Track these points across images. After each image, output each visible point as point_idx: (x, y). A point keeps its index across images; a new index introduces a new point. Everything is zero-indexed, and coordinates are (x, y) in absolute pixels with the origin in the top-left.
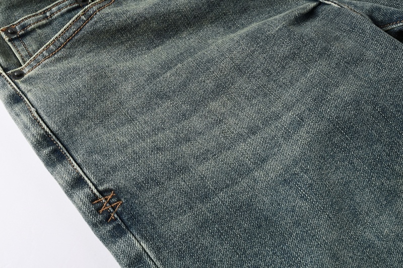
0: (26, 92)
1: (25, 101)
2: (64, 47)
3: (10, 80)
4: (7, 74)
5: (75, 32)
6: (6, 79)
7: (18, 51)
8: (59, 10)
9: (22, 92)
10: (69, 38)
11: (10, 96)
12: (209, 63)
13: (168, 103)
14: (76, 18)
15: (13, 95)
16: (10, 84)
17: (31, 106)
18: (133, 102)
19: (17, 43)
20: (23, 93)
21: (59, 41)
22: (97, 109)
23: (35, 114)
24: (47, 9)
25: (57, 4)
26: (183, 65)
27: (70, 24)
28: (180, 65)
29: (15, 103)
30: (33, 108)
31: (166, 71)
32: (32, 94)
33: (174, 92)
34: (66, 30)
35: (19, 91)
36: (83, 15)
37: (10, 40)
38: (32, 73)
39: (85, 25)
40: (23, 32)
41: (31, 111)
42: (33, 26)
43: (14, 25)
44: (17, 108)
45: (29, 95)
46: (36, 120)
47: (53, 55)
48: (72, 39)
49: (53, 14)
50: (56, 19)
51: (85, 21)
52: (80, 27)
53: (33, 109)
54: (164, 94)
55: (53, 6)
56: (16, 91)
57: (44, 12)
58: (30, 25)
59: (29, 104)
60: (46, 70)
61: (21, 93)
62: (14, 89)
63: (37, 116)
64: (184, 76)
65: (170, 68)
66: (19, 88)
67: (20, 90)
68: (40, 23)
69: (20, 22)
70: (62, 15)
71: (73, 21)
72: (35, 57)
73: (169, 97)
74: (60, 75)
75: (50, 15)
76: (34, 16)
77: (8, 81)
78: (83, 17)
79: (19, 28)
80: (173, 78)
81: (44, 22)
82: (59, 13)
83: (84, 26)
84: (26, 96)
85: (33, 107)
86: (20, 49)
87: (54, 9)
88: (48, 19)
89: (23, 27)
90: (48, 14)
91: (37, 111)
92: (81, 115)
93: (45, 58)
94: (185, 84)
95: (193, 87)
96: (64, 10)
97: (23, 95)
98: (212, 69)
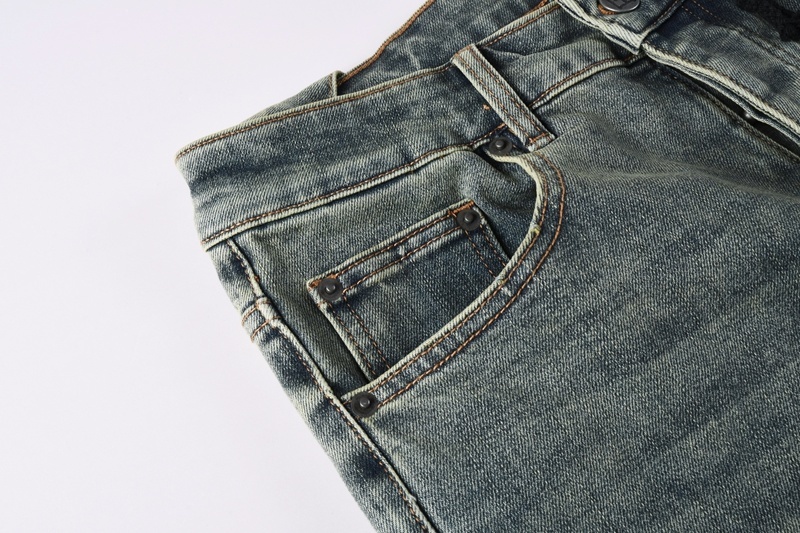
0: (389, 451)
1: (389, 474)
2: (462, 351)
3: (352, 420)
4: (342, 402)
5: (488, 320)
6: (342, 414)
7: (349, 334)
8: (424, 243)
9: (380, 450)
10: (474, 333)
11: (355, 457)
12: (777, 427)
13: (695, 509)
14: (492, 293)
15: (361, 456)
16: (352, 427)
17: (404, 489)
18: (619, 497)
19: (344, 316)
20: (383, 453)
21: (453, 338)
22: (546, 507)
23: (418, 513)
24: (398, 240)
25: (418, 229)
26: (720, 425)
27: (479, 305)
28: (713, 423)
29: (367, 476)
30: (411, 496)
31: (685, 435)
32: (403, 459)
33: (705, 484)
34: (471, 317)
35: (373, 448)
36: (506, 285)
37: (329, 310)
38: (396, 405)
39: (510, 307)
40: (354, 291)
41: (407, 502)
42: (374, 278)
43: (334, 273)
44: (376, 492)
45: (395, 458)
46: (420, 524)
47: (439, 367)
48: (480, 336)
49: (410, 251)
50: (417, 263)
51: (510, 299)
52: (500, 310)
53: (410, 498)
54: (685, 487)
55: (411, 235)
56: (367, 446)
57: (393, 247)
58: (368, 275)
59: (401, 484)
60: (429, 402)
61: (378, 453)
62: (363, 440)
63: (422, 517)
64: (725, 451)
65: (693, 427)
66: (373, 441)
67: (376, 446)
68: (387, 272)
69: (347, 267)
70: (431, 256)
71: (486, 300)
72: (400, 369)
73: (695, 496)
74: (458, 416)
75: (406, 254)
76: (373, 254)
77: (346, 420)
78: (506, 289)
79: (347, 280)
80: (700, 452)
81: (395, 269)
82: (424, 251)
83: (507, 309)
84: (389, 460)
85: (410, 492)
86: (352, 329)
87: (413, 241)
88: (401, 262)
89: (354, 280)
90: (401, 251)
91: (418, 503)
92: (514, 522)
93: (424, 373)
94: (727, 469)
95: (746, 478)
96: (436, 245)
97: (383, 459)
98: (785, 444)
